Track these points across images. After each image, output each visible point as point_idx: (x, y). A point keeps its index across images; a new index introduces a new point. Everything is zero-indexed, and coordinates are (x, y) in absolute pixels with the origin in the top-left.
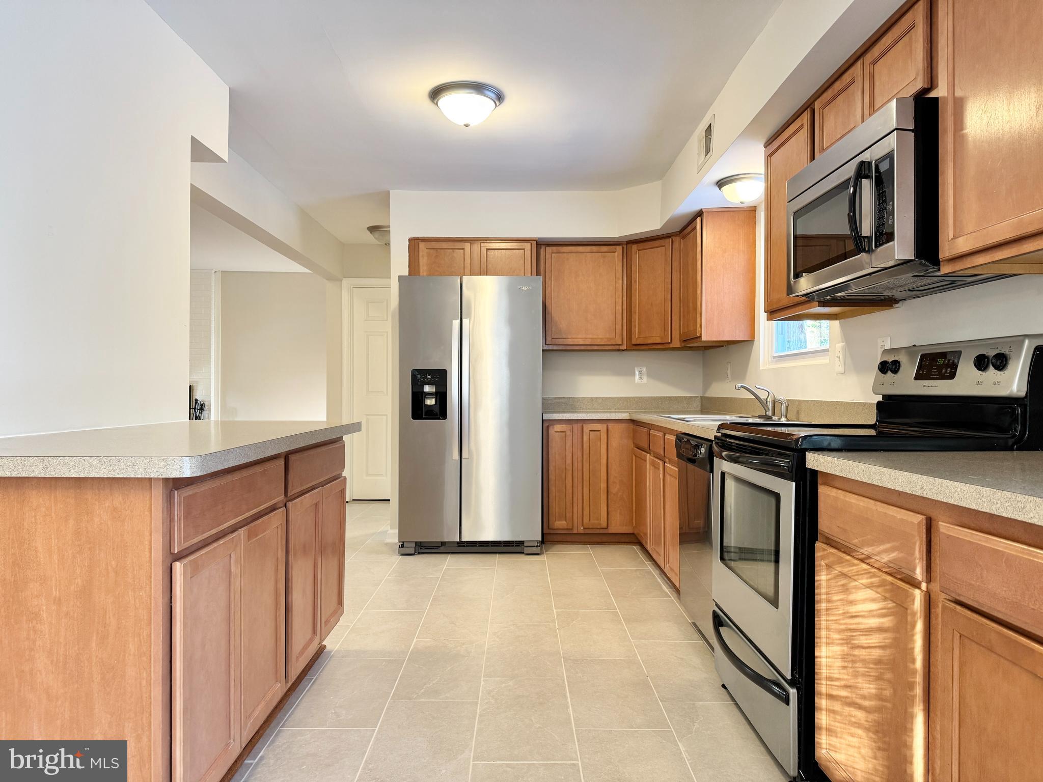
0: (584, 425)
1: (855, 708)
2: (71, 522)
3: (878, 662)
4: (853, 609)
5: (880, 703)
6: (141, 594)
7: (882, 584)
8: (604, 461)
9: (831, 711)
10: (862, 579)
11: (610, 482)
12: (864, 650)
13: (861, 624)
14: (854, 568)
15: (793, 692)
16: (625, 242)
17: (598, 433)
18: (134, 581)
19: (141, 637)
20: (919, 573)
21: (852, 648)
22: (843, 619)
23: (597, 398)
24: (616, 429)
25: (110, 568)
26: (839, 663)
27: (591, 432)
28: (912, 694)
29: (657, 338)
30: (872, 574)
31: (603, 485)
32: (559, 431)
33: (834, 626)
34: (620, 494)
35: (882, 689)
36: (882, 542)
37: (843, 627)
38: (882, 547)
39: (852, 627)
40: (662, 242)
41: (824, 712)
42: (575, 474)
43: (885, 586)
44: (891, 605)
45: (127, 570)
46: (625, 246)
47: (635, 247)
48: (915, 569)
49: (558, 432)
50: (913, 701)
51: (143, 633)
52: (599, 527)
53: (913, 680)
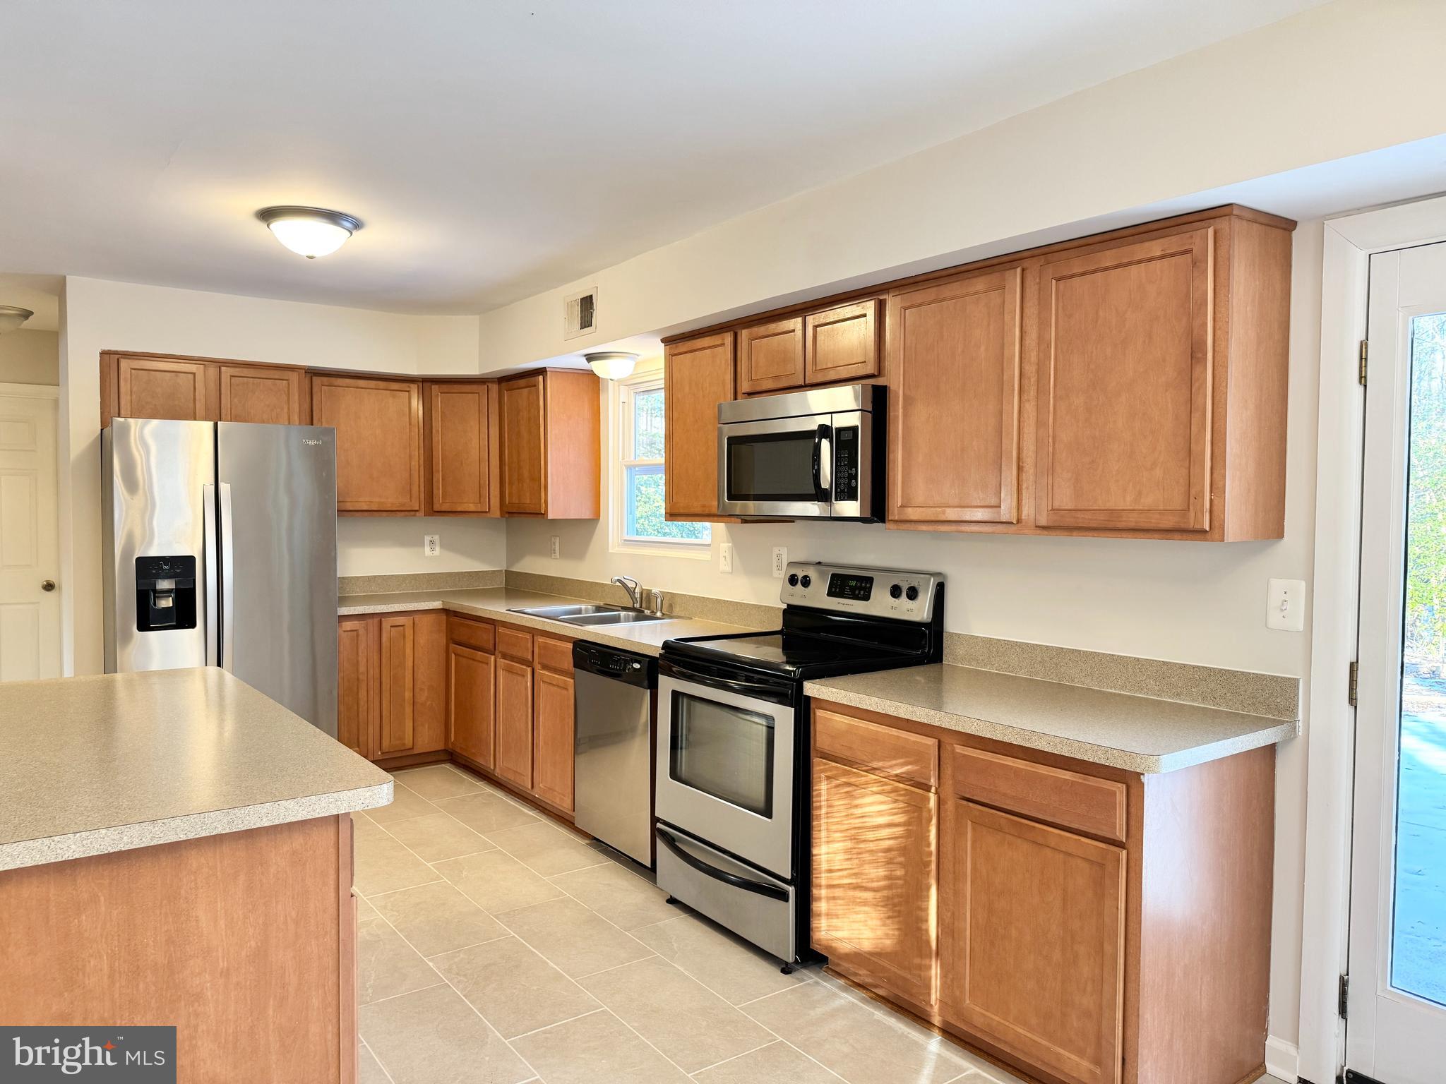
0: (383, 619)
1: (861, 891)
2: (242, 878)
3: (888, 850)
4: (858, 811)
5: (890, 882)
6: (326, 940)
7: (895, 790)
8: (409, 663)
9: (829, 899)
10: (872, 787)
11: (417, 690)
12: (871, 843)
13: (868, 822)
14: (863, 778)
15: (791, 890)
16: (421, 380)
17: (402, 628)
18: (317, 928)
19: (326, 988)
20: (933, 782)
21: (857, 842)
22: (847, 820)
23: (375, 577)
24: (425, 623)
25: (288, 918)
26: (841, 857)
27: (392, 629)
28: (928, 870)
29: (471, 505)
30: (882, 783)
31: (408, 695)
32: (349, 629)
33: (834, 828)
34: (429, 703)
35: (891, 871)
36: (895, 758)
37: (846, 827)
38: (894, 762)
39: (856, 826)
40: (474, 387)
41: (823, 901)
42: (371, 683)
43: (897, 791)
44: (902, 805)
45: (310, 917)
46: (421, 384)
47: (435, 388)
48: (930, 779)
49: (347, 631)
50: (928, 875)
51: (328, 983)
52: (403, 748)
53: (929, 859)
